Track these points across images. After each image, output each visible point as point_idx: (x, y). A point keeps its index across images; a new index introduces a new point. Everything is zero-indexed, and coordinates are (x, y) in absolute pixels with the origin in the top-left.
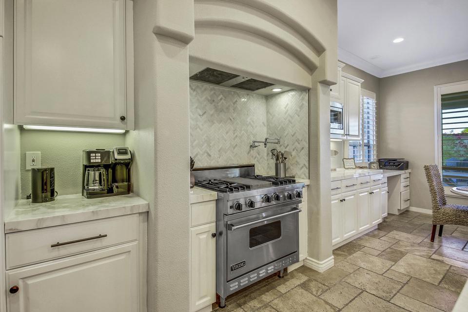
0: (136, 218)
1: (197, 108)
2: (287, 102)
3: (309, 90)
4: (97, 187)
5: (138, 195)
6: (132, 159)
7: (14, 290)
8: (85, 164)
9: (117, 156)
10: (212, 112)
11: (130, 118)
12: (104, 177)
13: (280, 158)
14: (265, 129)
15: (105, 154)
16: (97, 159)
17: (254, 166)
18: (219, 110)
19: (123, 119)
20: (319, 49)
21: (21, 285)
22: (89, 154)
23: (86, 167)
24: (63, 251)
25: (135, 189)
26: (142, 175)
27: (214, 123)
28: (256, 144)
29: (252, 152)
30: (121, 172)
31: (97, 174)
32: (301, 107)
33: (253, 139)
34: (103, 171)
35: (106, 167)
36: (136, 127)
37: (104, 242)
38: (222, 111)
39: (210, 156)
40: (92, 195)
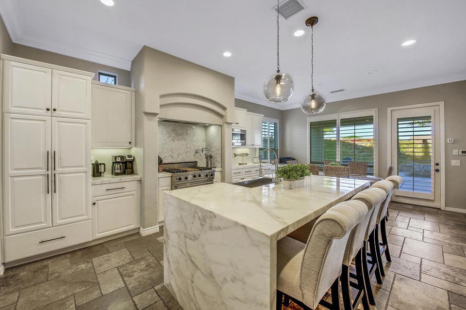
0: (136, 182)
1: (166, 134)
2: (213, 130)
3: (221, 126)
4: (119, 171)
5: (137, 174)
6: (134, 160)
7: (94, 204)
8: (114, 161)
9: (127, 158)
10: (173, 136)
11: (133, 142)
12: (122, 167)
13: (209, 157)
14: (205, 143)
15: (122, 157)
16: (119, 160)
17: (197, 162)
18: (177, 135)
19: (130, 143)
20: (224, 108)
21: (96, 202)
22: (116, 157)
23: (114, 163)
24: (110, 192)
25: (135, 172)
26: (138, 166)
27: (175, 141)
28: (198, 151)
29: (196, 155)
30: (129, 165)
31: (119, 165)
32: (219, 133)
33: (197, 148)
34: (121, 164)
35: (123, 163)
36: (136, 146)
37: (124, 190)
38: (179, 135)
39: (173, 157)
40: (117, 174)
